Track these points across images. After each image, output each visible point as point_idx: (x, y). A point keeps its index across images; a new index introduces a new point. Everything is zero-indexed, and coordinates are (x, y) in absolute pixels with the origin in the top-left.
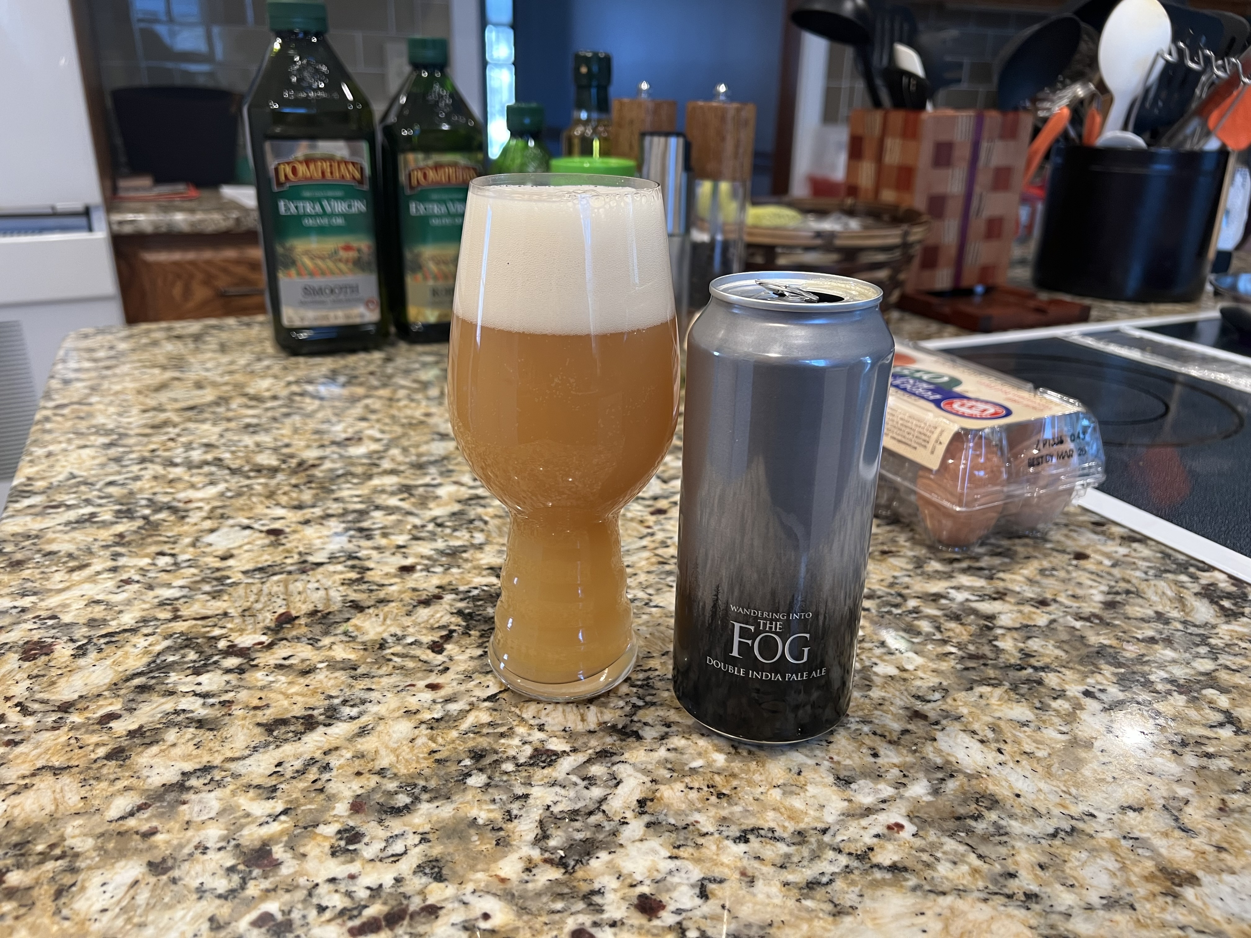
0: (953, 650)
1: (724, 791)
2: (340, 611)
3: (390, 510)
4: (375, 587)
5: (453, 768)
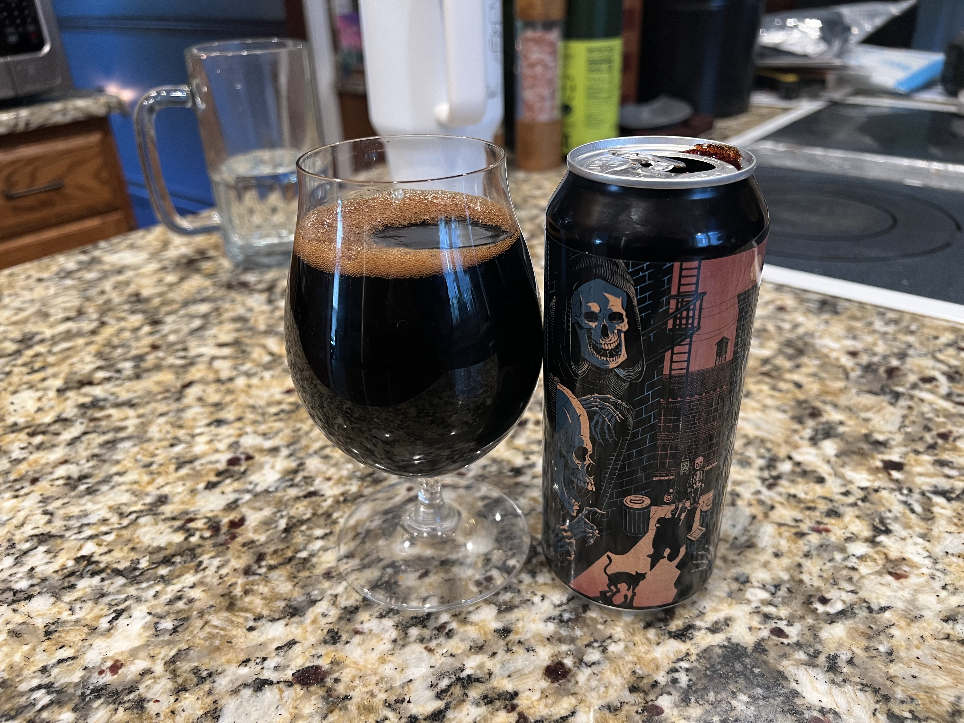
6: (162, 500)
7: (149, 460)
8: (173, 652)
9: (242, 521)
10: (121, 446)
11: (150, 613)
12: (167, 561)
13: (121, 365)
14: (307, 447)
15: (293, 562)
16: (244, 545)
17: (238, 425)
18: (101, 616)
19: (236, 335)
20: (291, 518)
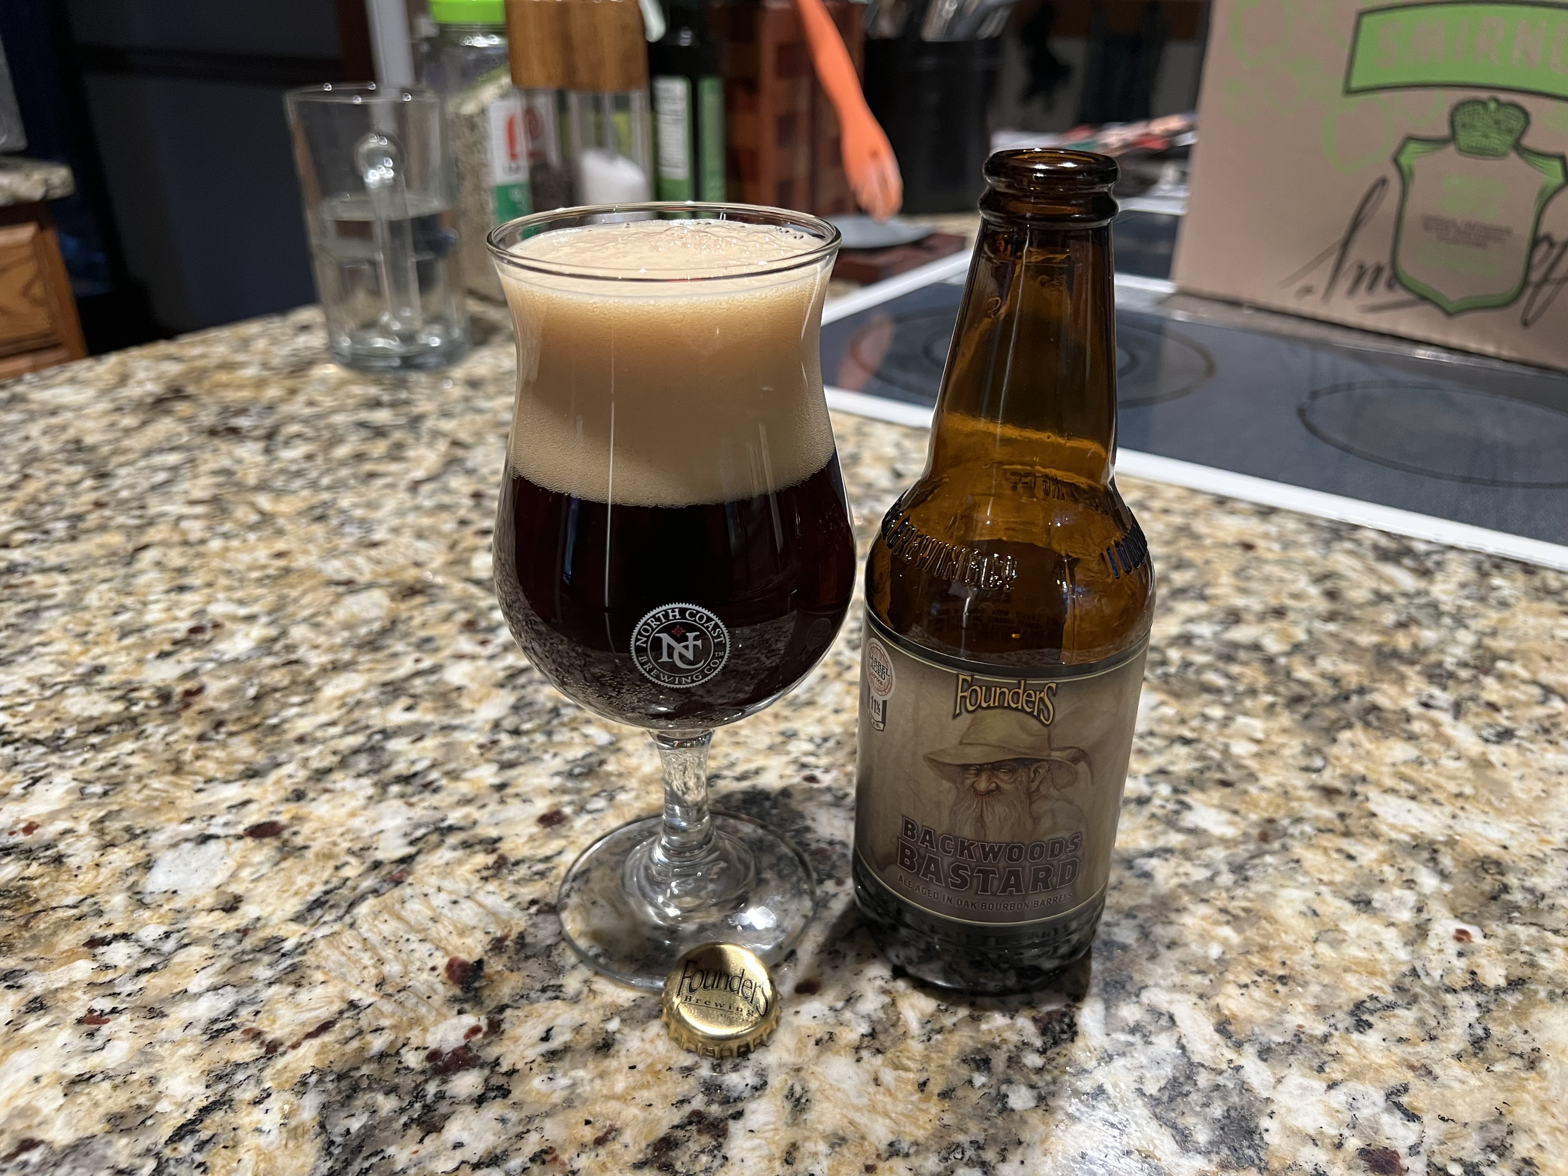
0: (1269, 699)
1: (1281, 972)
2: (534, 925)
3: (417, 732)
4: (540, 867)
5: (974, 1097)
6: (99, 670)
7: (81, 629)
8: (102, 813)
9: (200, 690)
10: (47, 614)
11: (75, 779)
12: (100, 730)
13: (49, 526)
14: (293, 614)
15: (260, 729)
16: (201, 713)
17: (206, 591)
18: (14, 783)
19: (216, 491)
20: (262, 686)
